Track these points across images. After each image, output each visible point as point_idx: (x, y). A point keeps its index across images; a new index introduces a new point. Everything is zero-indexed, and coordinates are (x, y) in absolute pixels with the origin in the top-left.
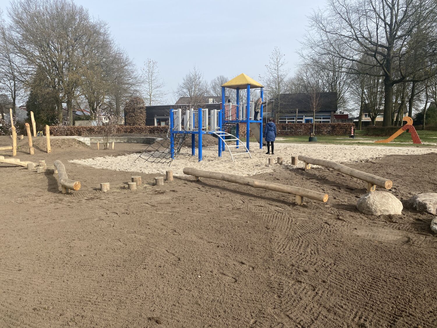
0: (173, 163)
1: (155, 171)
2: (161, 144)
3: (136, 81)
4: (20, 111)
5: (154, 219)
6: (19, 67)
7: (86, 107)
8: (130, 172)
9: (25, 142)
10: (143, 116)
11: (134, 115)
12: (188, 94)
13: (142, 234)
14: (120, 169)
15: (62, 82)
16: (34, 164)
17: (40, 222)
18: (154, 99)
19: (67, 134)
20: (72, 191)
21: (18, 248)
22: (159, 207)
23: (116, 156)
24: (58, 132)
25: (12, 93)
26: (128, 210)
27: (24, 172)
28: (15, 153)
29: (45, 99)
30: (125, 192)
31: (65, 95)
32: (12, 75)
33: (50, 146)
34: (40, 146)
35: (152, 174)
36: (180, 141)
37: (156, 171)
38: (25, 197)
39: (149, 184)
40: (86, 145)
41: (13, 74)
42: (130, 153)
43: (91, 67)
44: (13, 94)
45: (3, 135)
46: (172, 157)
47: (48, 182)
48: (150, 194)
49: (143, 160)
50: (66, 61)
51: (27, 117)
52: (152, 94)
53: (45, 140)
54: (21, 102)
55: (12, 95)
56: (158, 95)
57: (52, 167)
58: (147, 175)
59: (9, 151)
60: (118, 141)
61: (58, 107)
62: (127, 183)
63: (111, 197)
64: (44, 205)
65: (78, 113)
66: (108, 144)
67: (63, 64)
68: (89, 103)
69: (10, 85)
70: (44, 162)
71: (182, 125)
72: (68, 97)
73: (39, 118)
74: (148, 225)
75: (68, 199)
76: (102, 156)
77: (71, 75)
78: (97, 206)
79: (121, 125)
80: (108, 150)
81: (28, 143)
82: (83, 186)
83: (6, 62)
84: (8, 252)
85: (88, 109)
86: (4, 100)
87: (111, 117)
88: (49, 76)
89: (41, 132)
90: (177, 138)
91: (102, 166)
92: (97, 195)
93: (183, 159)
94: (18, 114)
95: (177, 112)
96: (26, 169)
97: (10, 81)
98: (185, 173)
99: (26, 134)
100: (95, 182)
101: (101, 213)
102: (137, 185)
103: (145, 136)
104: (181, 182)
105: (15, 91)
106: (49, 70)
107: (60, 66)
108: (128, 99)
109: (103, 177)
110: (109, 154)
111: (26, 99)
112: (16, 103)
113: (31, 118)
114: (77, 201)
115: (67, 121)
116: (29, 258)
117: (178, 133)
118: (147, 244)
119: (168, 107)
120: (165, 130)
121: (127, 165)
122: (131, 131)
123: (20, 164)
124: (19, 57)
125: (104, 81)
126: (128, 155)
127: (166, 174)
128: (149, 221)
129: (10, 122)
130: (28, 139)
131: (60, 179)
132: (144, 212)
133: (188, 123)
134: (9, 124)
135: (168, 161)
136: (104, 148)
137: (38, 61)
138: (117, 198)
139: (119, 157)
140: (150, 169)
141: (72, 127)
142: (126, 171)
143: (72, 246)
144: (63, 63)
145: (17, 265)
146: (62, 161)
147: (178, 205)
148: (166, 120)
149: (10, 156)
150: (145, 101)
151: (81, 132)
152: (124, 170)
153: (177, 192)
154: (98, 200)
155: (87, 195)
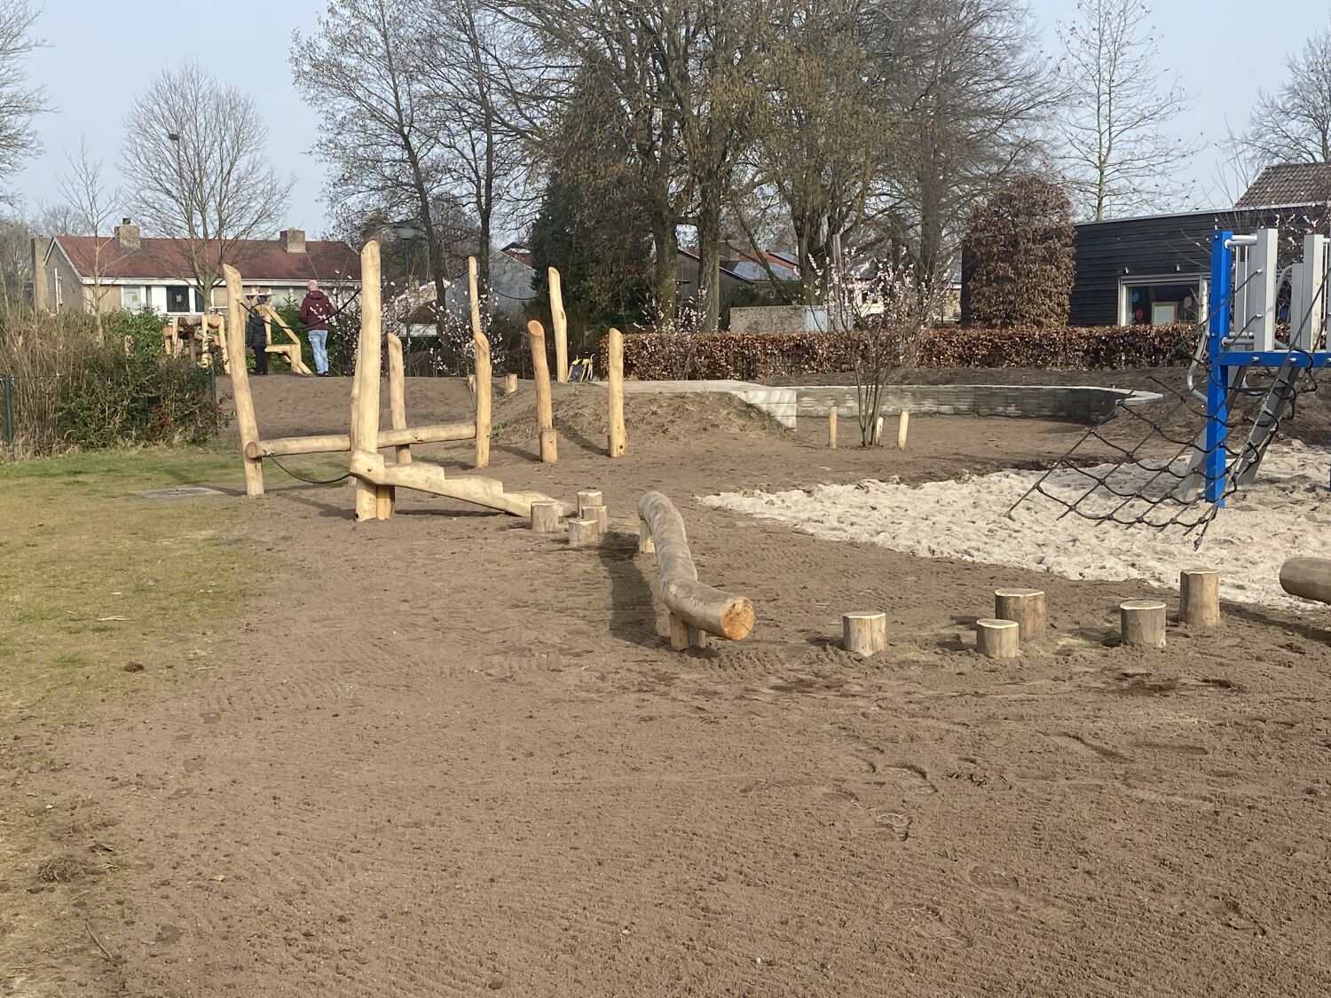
0: (1218, 528)
1: (1118, 571)
2: (1156, 425)
3: (1028, 96)
4: (508, 267)
5: (1117, 827)
6: (510, 67)
7: (780, 242)
8: (987, 567)
9: (522, 407)
10: (1060, 278)
11: (1011, 273)
12: (1311, 147)
13: (1051, 899)
14: (934, 547)
15: (682, 128)
16: (559, 508)
17: (579, 773)
18: (1123, 182)
19: (695, 370)
20: (713, 639)
21: (492, 880)
22: (1141, 767)
23: (915, 482)
24: (658, 363)
25: (478, 187)
26: (979, 760)
27: (516, 540)
28: (483, 455)
29: (608, 208)
30: (963, 669)
31: (690, 185)
32: (479, 107)
33: (622, 426)
34: (584, 424)
35: (1102, 583)
36: (1264, 407)
37: (1120, 568)
38: (522, 651)
39: (1083, 633)
40: (779, 425)
41: (483, 101)
42: (985, 466)
43: (813, 41)
44: (483, 191)
45: (441, 374)
46: (1210, 497)
47: (614, 591)
48: (1089, 689)
49: (1050, 504)
50: (703, 24)
51: (531, 293)
52: (1111, 160)
53: (605, 399)
54: (513, 225)
55: (479, 195)
56: (1142, 163)
57: (631, 526)
58: (1075, 585)
59: (462, 446)
60: (928, 405)
61: (660, 243)
62: (970, 623)
63: (893, 689)
64: (594, 696)
65: (747, 270)
66: (880, 421)
67: (690, 39)
68: (795, 219)
69: (473, 150)
70: (599, 501)
71: (1278, 322)
72: (703, 193)
73: (579, 300)
74: (1084, 853)
75: (695, 676)
76: (851, 482)
77: (720, 89)
78: (827, 727)
79: (944, 325)
80: (877, 451)
81: (536, 408)
82: (762, 621)
83: (461, 51)
84: (450, 894)
85: (790, 250)
86: (447, 220)
87: (898, 284)
88: (629, 99)
89: (585, 361)
90: (1246, 392)
91: (849, 528)
92: (828, 668)
93: (1277, 507)
94: (498, 283)
95: (1251, 245)
96: (527, 526)
97: (473, 132)
98: (1290, 586)
99: (527, 372)
100: (817, 606)
101: (843, 761)
102: (1023, 639)
103: (1062, 380)
104: (1264, 640)
105: (490, 176)
106: (630, 71)
107: (677, 50)
108: (982, 192)
109: (855, 584)
110: (881, 472)
111: (532, 212)
112: (491, 232)
113: (548, 296)
114: (737, 691)
115: (696, 309)
116: (534, 938)
117: (1256, 364)
118: (1079, 954)
119: (1202, 224)
120: (1174, 350)
121: (970, 530)
122: (995, 356)
123: (501, 505)
124: (510, 24)
125: (870, 105)
126: (975, 478)
127: (1177, 586)
128: (1089, 834)
129: (468, 317)
130: (538, 393)
131: (665, 579)
132: (1063, 782)
133: (1317, 308)
134: (462, 327)
135: (1190, 517)
136: (858, 439)
137: (586, 33)
138: (922, 693)
139: (930, 487)
140: (1087, 557)
141: (715, 340)
142: (966, 557)
143: (712, 907)
144: (687, 31)
145: (484, 959)
146: (673, 498)
147: (1250, 763)
148: (1181, 296)
149: (466, 467)
150: (1075, 197)
151: (755, 360)
152: (955, 556)
153: (1241, 690)
154: (831, 696)
155: (778, 666)
